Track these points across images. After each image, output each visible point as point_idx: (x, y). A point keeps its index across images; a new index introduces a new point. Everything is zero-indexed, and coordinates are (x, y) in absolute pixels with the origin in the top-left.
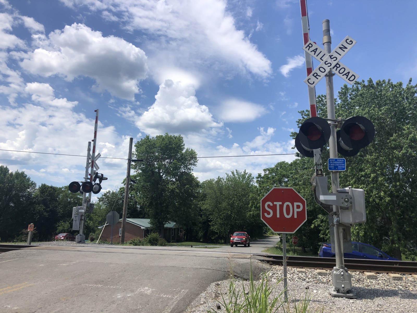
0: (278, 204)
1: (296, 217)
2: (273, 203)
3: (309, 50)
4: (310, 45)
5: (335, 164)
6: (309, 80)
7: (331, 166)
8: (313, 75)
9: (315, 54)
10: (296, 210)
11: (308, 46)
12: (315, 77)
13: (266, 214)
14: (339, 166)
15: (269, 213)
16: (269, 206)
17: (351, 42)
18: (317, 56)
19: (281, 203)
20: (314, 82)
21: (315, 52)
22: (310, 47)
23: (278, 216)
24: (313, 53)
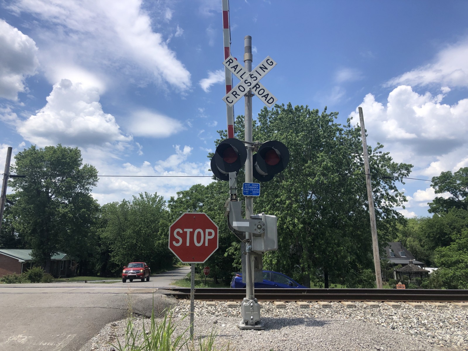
0: (188, 231)
1: (206, 245)
2: (183, 230)
3: (229, 65)
4: (231, 61)
5: (250, 188)
6: (228, 99)
7: (245, 190)
8: (232, 93)
9: (235, 71)
10: (207, 237)
11: (229, 61)
12: (234, 95)
13: (174, 243)
14: (254, 191)
15: (178, 241)
16: (178, 233)
17: (271, 64)
18: (237, 73)
19: (191, 230)
20: (233, 101)
21: (236, 69)
22: (230, 63)
23: (188, 244)
24: (233, 69)
